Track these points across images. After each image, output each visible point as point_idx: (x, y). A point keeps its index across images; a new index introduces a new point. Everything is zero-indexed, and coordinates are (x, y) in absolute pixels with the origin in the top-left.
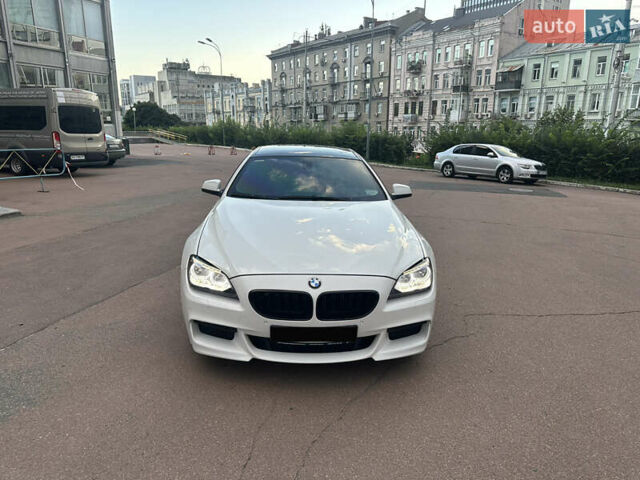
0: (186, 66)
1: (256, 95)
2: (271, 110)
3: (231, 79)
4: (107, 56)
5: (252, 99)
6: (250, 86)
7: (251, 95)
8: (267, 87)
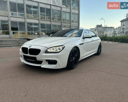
0: (101, 25)
1: (116, 30)
2: (120, 34)
3: (112, 27)
4: (78, 23)
5: (115, 31)
6: (115, 28)
7: (115, 30)
8: (119, 28)
